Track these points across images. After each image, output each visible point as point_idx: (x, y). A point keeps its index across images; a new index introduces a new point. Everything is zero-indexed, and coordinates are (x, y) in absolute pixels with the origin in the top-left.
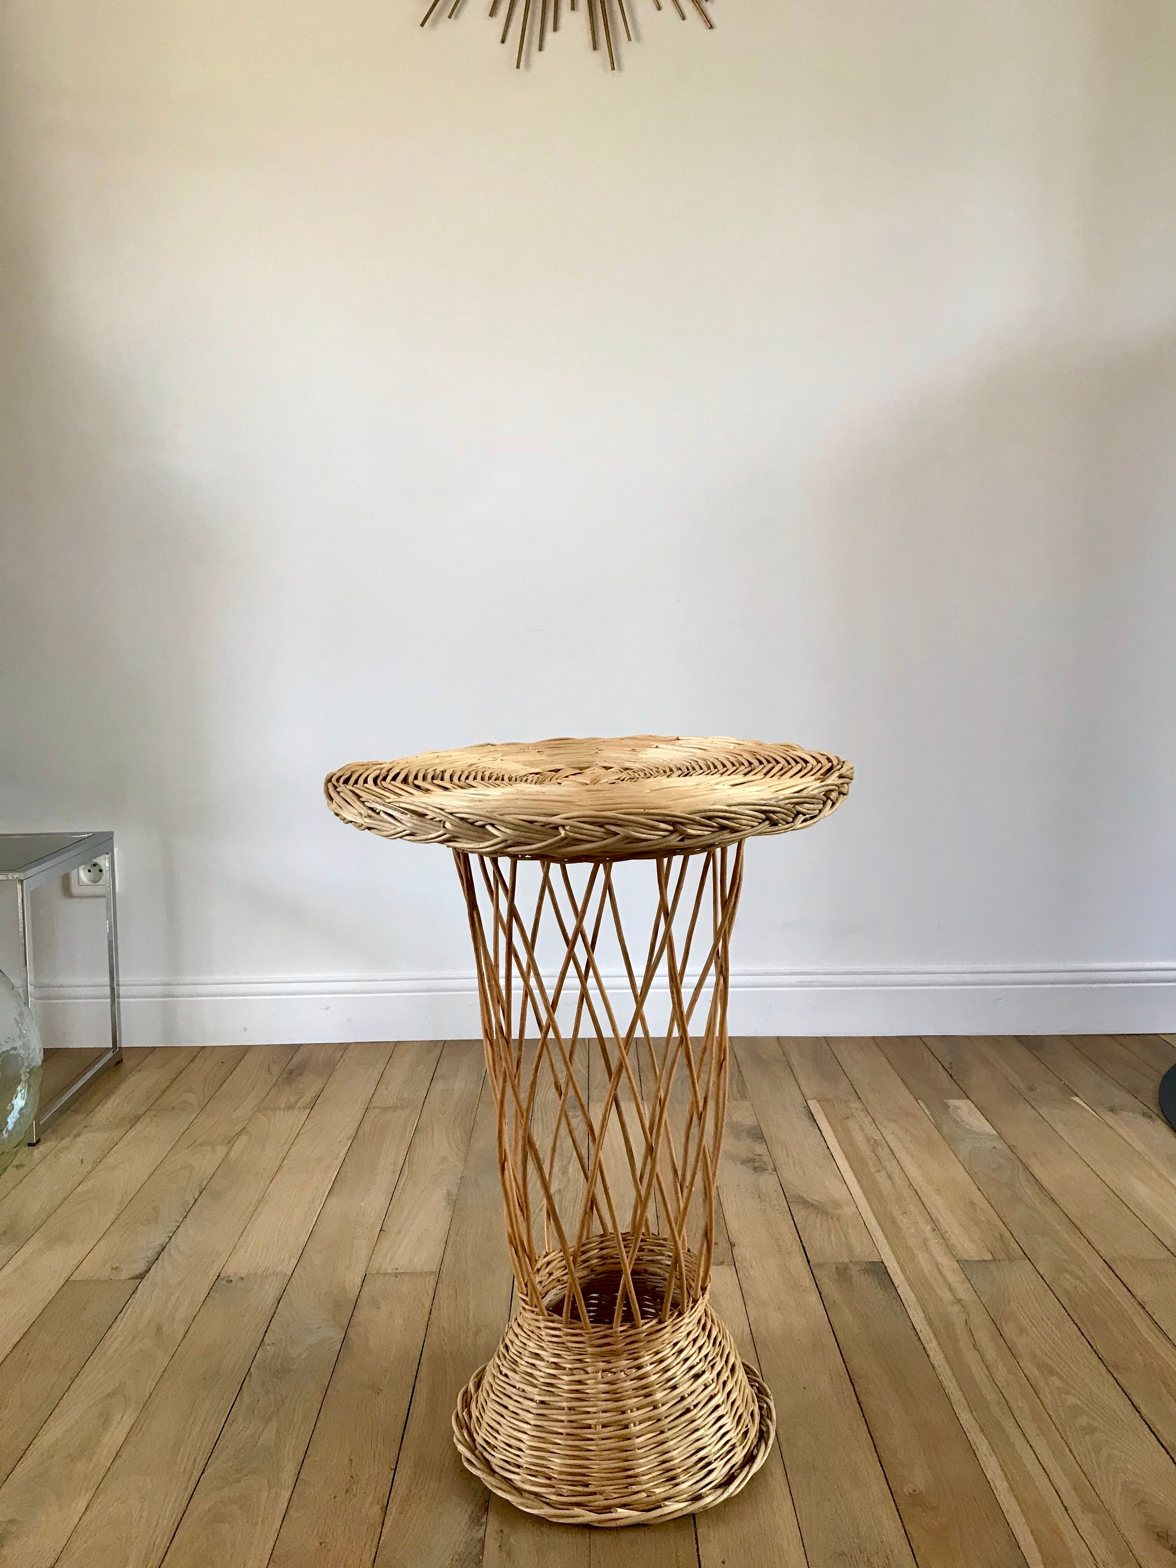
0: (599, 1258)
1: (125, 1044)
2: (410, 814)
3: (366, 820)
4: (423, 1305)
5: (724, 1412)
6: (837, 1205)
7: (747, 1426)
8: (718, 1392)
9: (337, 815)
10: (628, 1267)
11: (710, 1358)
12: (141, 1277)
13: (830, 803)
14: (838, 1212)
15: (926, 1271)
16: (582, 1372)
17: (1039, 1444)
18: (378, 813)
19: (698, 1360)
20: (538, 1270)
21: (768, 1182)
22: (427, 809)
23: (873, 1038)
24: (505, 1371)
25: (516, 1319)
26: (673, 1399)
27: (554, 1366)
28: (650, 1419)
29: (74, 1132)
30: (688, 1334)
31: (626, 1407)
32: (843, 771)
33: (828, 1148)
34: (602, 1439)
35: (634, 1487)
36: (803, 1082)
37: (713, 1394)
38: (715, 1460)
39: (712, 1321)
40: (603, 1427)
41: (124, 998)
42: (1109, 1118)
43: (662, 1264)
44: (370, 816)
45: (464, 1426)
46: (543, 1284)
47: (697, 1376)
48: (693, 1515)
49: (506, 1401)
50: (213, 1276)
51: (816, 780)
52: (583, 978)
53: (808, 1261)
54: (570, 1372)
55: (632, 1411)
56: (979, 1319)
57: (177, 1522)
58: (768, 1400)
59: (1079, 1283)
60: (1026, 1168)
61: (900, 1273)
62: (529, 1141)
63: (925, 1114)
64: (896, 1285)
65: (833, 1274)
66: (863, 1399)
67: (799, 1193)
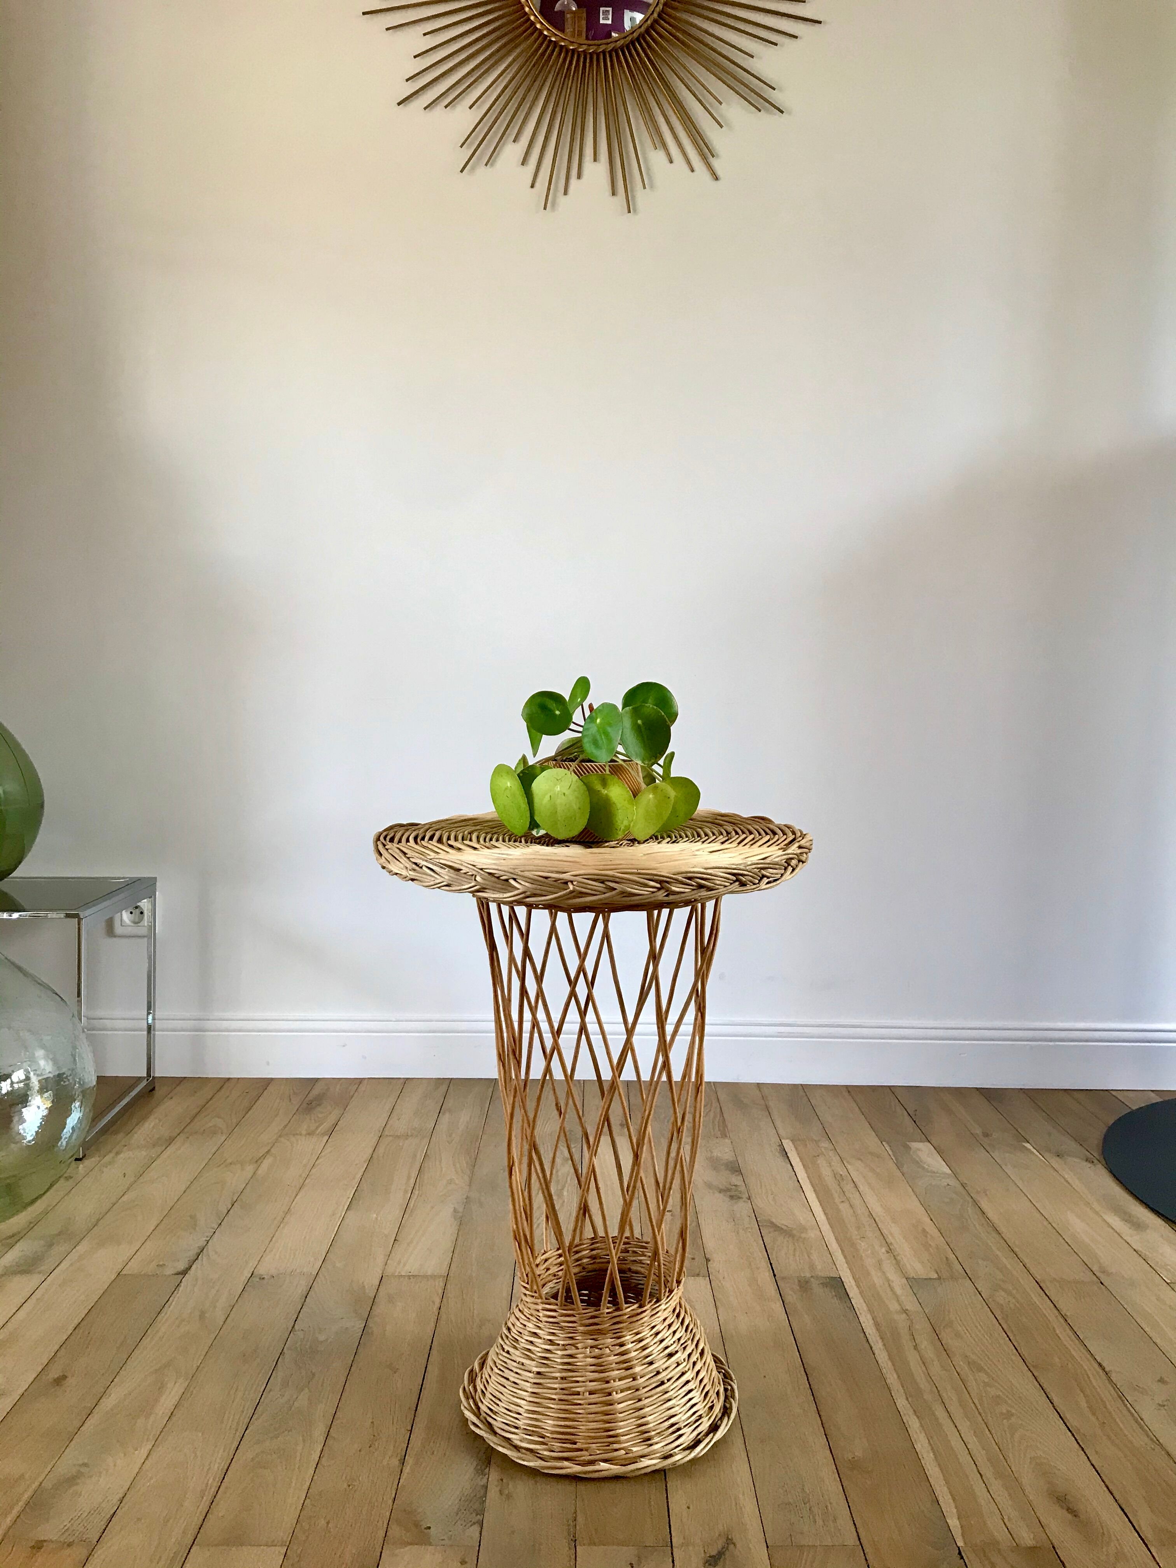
0: (589, 1257)
1: (158, 1074)
2: (447, 869)
3: (411, 873)
4: (433, 1301)
5: (693, 1387)
6: (803, 1229)
7: (712, 1402)
8: (689, 1370)
9: (384, 868)
11: (682, 1341)
12: (185, 1272)
13: (790, 869)
14: (803, 1235)
15: (878, 1285)
16: (573, 1348)
17: (964, 1426)
18: (421, 868)
19: (672, 1342)
20: (538, 1265)
21: (742, 1208)
22: (462, 865)
23: (847, 1087)
24: (506, 1348)
25: (518, 1306)
26: (649, 1372)
27: (549, 1342)
28: (629, 1389)
29: (116, 1149)
30: (665, 1320)
31: (610, 1378)
32: (803, 843)
33: (798, 1181)
34: (589, 1404)
35: (615, 1445)
36: (778, 1123)
37: (684, 1371)
38: (685, 1426)
39: (686, 1312)
40: (590, 1394)
41: (158, 1031)
42: (1055, 1162)
43: (644, 1264)
44: (414, 870)
45: (471, 1398)
46: (541, 1278)
47: (670, 1355)
48: (664, 1470)
49: (507, 1373)
50: (247, 1274)
51: (779, 849)
52: (583, 1014)
53: (775, 1275)
54: (563, 1348)
55: (614, 1381)
56: (922, 1326)
57: (226, 1467)
58: (732, 1383)
59: (1010, 1298)
60: (975, 1203)
61: (855, 1287)
62: (534, 1147)
63: (888, 1154)
64: (851, 1297)
65: (796, 1286)
66: (815, 1387)
67: (770, 1219)
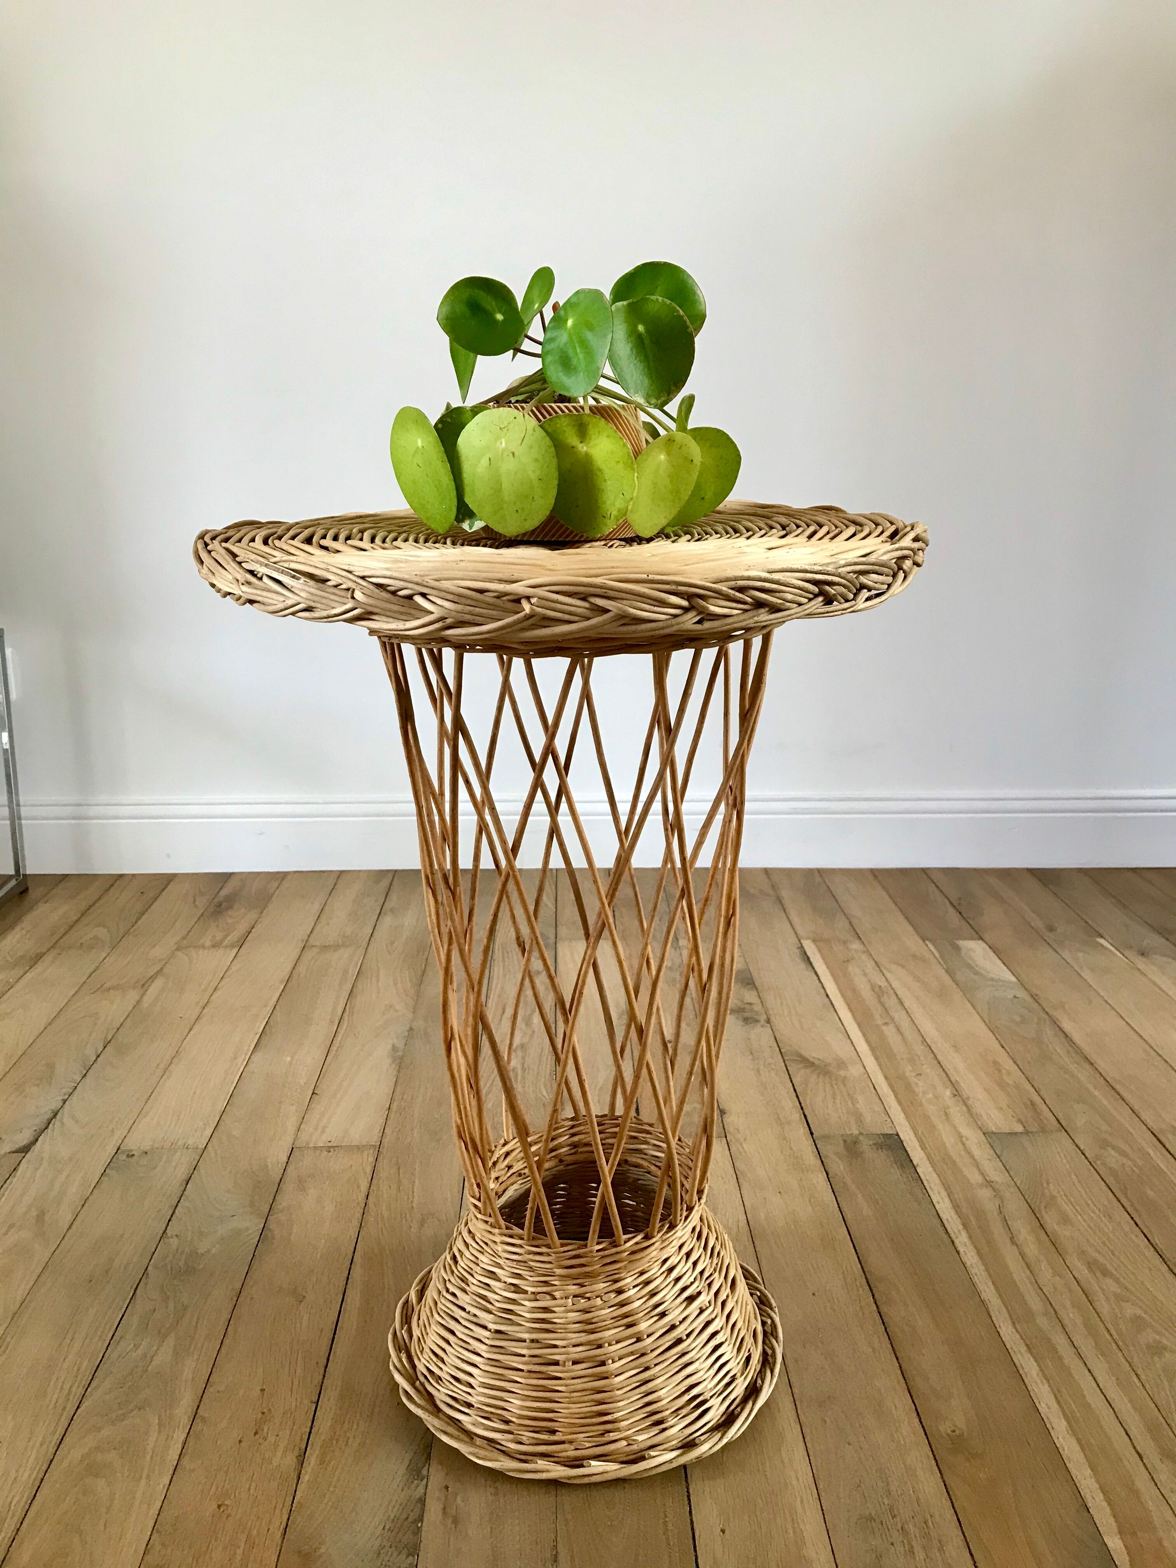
0: (569, 1145)
1: (30, 869)
2: (303, 579)
3: (245, 588)
4: (358, 1187)
5: (723, 1340)
6: (841, 1064)
7: (749, 1351)
8: (716, 1317)
9: (211, 585)
10: (607, 1172)
11: (706, 1275)
12: (25, 1150)
13: (902, 575)
14: (842, 1073)
15: (948, 1145)
16: (548, 1297)
18: (261, 579)
19: (692, 1279)
20: (495, 1164)
21: (761, 1036)
22: (327, 570)
23: (871, 870)
24: (452, 1289)
25: (466, 1224)
26: (662, 1328)
27: (512, 1288)
28: (632, 1353)
30: (681, 1247)
31: (603, 1341)
32: (916, 533)
33: (827, 996)
34: (573, 1378)
35: (611, 1434)
36: (795, 920)
37: (710, 1319)
38: (711, 1397)
39: (709, 1227)
40: (575, 1363)
42: (1140, 962)
43: (646, 1154)
44: (249, 583)
45: (403, 1348)
46: (500, 1180)
47: (691, 1299)
48: (684, 1467)
49: (452, 1325)
50: (111, 1149)
51: (882, 543)
52: (553, 810)
53: (812, 1134)
54: (533, 1297)
55: (610, 1345)
56: (1014, 1206)
57: (41, 1476)
58: (772, 1314)
59: (1125, 1160)
60: (1055, 1022)
61: (919, 1149)
62: (481, 1020)
63: (936, 957)
64: (915, 1163)
65: (841, 1149)
66: (884, 1309)
67: (797, 1048)
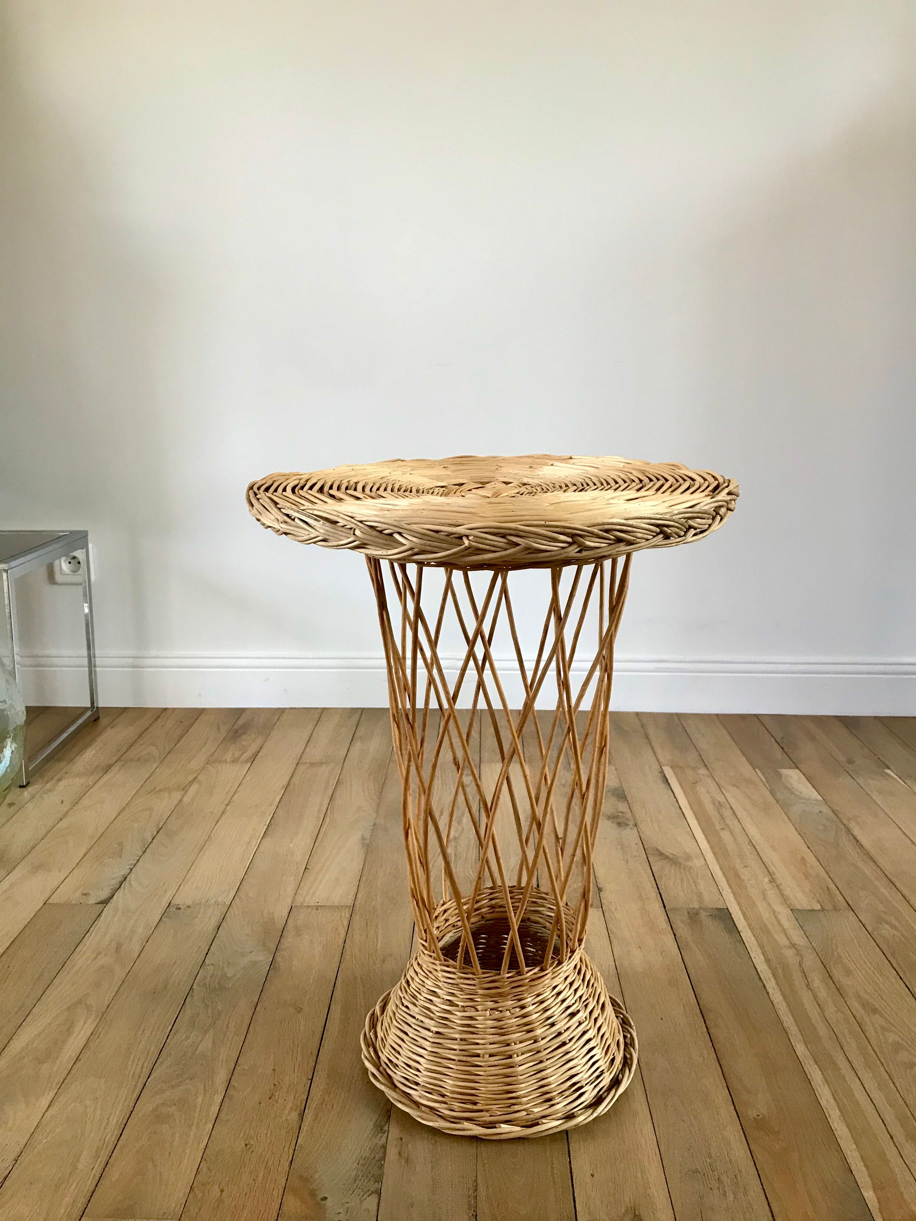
0: (488, 907)
1: (101, 703)
2: (322, 522)
3: (283, 526)
4: (339, 934)
5: (595, 1045)
6: (689, 858)
7: (614, 1054)
8: (590, 1028)
9: (258, 520)
10: (515, 923)
11: (584, 999)
12: (105, 902)
13: (719, 518)
14: (689, 864)
15: (764, 918)
16: (473, 1009)
17: (866, 1076)
18: (294, 520)
19: (573, 1001)
20: (436, 917)
21: (630, 835)
22: (338, 516)
23: (717, 715)
24: (406, 1003)
25: (416, 959)
26: (552, 1034)
27: (448, 1003)
28: (530, 1051)
29: (57, 777)
30: (566, 979)
31: (510, 1041)
32: (731, 488)
33: (680, 808)
34: (489, 1067)
35: (516, 1107)
36: (659, 751)
37: (585, 1029)
38: (586, 1084)
39: (586, 966)
40: (490, 1056)
43: (543, 914)
44: (286, 522)
45: (371, 1044)
46: (440, 929)
47: (573, 1015)
48: (566, 1132)
49: (406, 1028)
50: (165, 904)
51: (706, 496)
52: (480, 670)
53: (665, 907)
54: (462, 1009)
55: (515, 1044)
56: (810, 961)
57: (125, 1122)
58: (631, 1030)
59: (895, 932)
60: (849, 831)
61: (743, 919)
62: (429, 813)
63: (762, 781)
64: (740, 930)
65: (685, 918)
66: (712, 1031)
67: (656, 846)
